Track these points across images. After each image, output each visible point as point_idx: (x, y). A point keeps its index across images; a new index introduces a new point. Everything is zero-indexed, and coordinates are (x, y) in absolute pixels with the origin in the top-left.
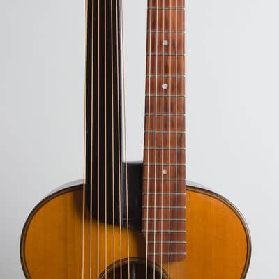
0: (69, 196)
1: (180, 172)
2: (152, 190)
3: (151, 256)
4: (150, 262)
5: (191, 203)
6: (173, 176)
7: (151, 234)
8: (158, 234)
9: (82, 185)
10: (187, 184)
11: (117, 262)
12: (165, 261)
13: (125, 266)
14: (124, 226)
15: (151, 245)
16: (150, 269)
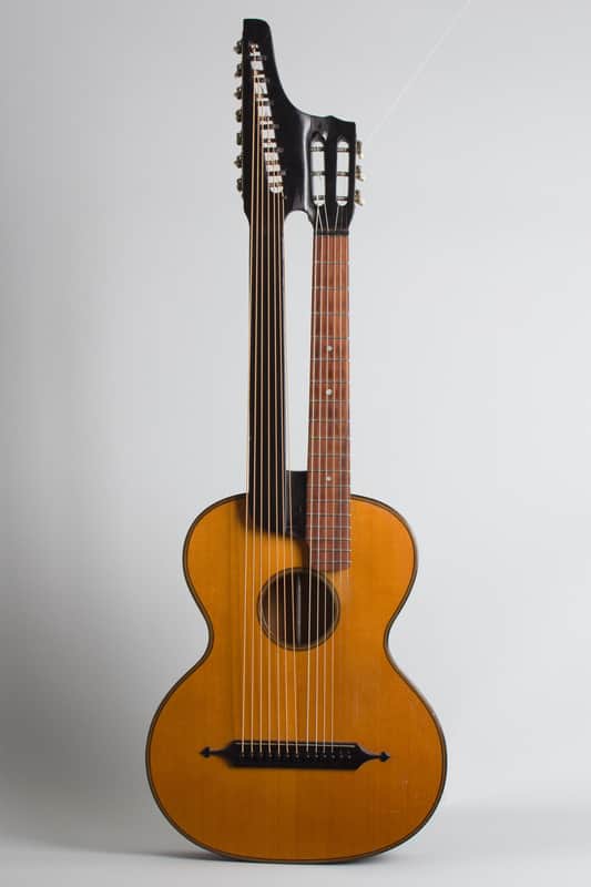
0: (232, 505)
1: (344, 479)
2: (315, 497)
3: (314, 564)
4: (314, 571)
5: (355, 512)
6: (337, 483)
7: (315, 542)
8: (322, 541)
9: (245, 494)
10: (353, 492)
11: (281, 572)
12: (329, 571)
13: (288, 576)
14: (288, 535)
15: (315, 552)
16: (314, 579)
